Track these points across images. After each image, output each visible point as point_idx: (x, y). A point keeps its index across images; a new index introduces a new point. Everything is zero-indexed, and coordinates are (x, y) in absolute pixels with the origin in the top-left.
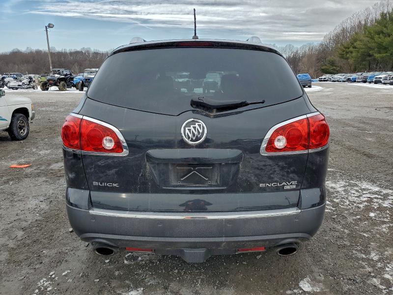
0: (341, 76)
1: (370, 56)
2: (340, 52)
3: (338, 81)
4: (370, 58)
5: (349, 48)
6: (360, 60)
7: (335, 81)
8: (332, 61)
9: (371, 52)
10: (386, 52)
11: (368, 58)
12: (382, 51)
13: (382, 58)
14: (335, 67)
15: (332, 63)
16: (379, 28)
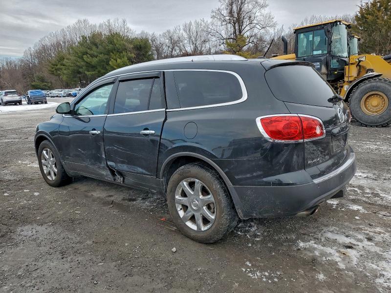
0: (59, 91)
1: (79, 73)
2: (49, 68)
3: (57, 96)
4: (80, 75)
5: (57, 65)
6: (72, 77)
7: (54, 97)
8: (42, 77)
9: (81, 70)
10: (94, 71)
11: (78, 75)
12: (90, 69)
13: (92, 75)
14: (45, 83)
15: (42, 80)
16: (83, 49)
